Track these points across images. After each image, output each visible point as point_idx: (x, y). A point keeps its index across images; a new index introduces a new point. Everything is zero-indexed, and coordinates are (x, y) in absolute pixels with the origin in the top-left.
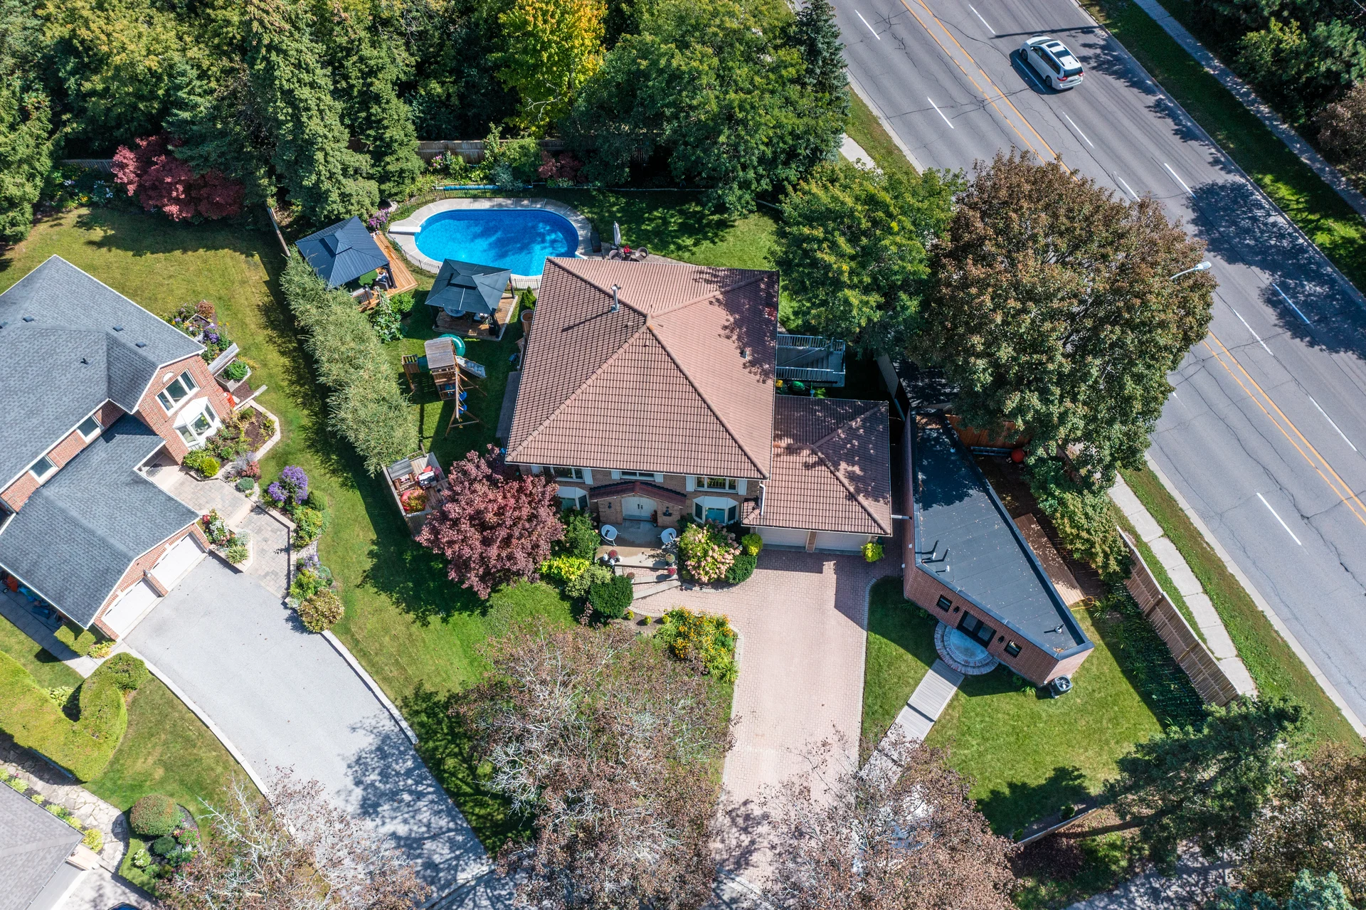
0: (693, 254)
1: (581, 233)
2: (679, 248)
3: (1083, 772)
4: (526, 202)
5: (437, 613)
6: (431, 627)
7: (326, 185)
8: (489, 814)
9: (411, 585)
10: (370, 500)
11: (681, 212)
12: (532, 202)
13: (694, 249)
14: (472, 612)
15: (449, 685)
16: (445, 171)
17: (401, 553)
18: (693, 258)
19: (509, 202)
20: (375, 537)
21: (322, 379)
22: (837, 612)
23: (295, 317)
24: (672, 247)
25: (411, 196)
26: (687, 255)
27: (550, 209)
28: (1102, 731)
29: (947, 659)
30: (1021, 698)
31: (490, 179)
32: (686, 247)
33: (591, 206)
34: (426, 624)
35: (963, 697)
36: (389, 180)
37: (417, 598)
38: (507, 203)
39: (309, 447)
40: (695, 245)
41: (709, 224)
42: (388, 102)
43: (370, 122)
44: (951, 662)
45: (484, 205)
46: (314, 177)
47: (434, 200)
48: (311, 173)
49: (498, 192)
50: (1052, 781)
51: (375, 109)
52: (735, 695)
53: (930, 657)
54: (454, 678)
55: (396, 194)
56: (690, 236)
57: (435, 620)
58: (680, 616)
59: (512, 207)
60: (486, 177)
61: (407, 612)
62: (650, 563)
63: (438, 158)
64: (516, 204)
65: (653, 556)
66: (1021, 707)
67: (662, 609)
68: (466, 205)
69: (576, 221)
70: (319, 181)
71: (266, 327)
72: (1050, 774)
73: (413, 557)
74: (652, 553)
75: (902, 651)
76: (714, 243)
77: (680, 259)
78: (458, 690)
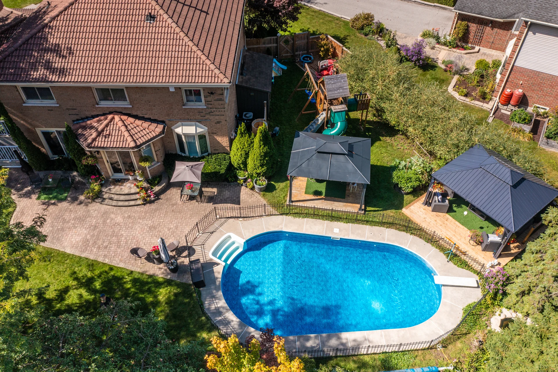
32: (80, 285)
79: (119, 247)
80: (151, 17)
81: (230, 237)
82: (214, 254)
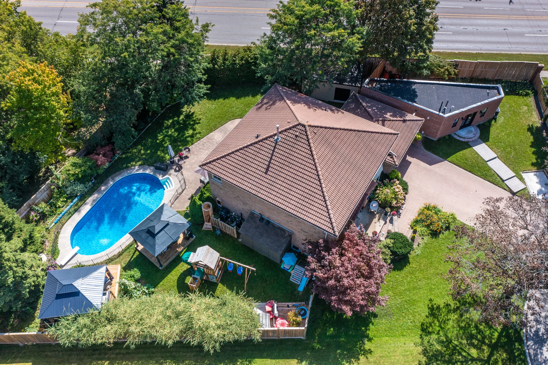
0: (200, 133)
1: (148, 171)
2: (192, 136)
3: (531, 124)
4: (103, 188)
5: (364, 344)
6: (372, 349)
8: (502, 360)
9: (339, 351)
10: (265, 354)
11: (168, 127)
12: (106, 184)
13: (197, 131)
14: (371, 322)
15: (415, 353)
16: (43, 217)
17: (313, 348)
18: (202, 134)
19: (96, 195)
20: (296, 361)
21: (170, 342)
22: (433, 166)
23: (103, 344)
24: (189, 139)
25: (43, 243)
26: (198, 136)
27: (118, 179)
28: (514, 111)
29: (469, 140)
30: (494, 127)
31: (71, 197)
32: (193, 134)
33: (133, 160)
34: (370, 351)
35: (488, 143)
37: (349, 350)
38: (95, 196)
40: (194, 130)
41: (184, 121)
44: (472, 139)
45: (86, 209)
46: (11, 273)
47: (58, 233)
49: (83, 198)
50: (532, 134)
52: (462, 221)
53: (467, 145)
54: (411, 349)
56: (187, 130)
57: (368, 345)
58: (416, 222)
59: (101, 196)
60: (67, 199)
61: (359, 359)
62: (382, 222)
63: (33, 214)
64: (99, 192)
65: (379, 219)
66: (497, 129)
67: (408, 229)
68: (77, 218)
69: (137, 171)
72: (529, 134)
73: (318, 343)
74: (377, 219)
75: (461, 152)
76: (199, 123)
77: (199, 139)
78: (420, 349)
79: (200, 149)
80: (257, 137)
81: (172, 186)
82: (168, 178)
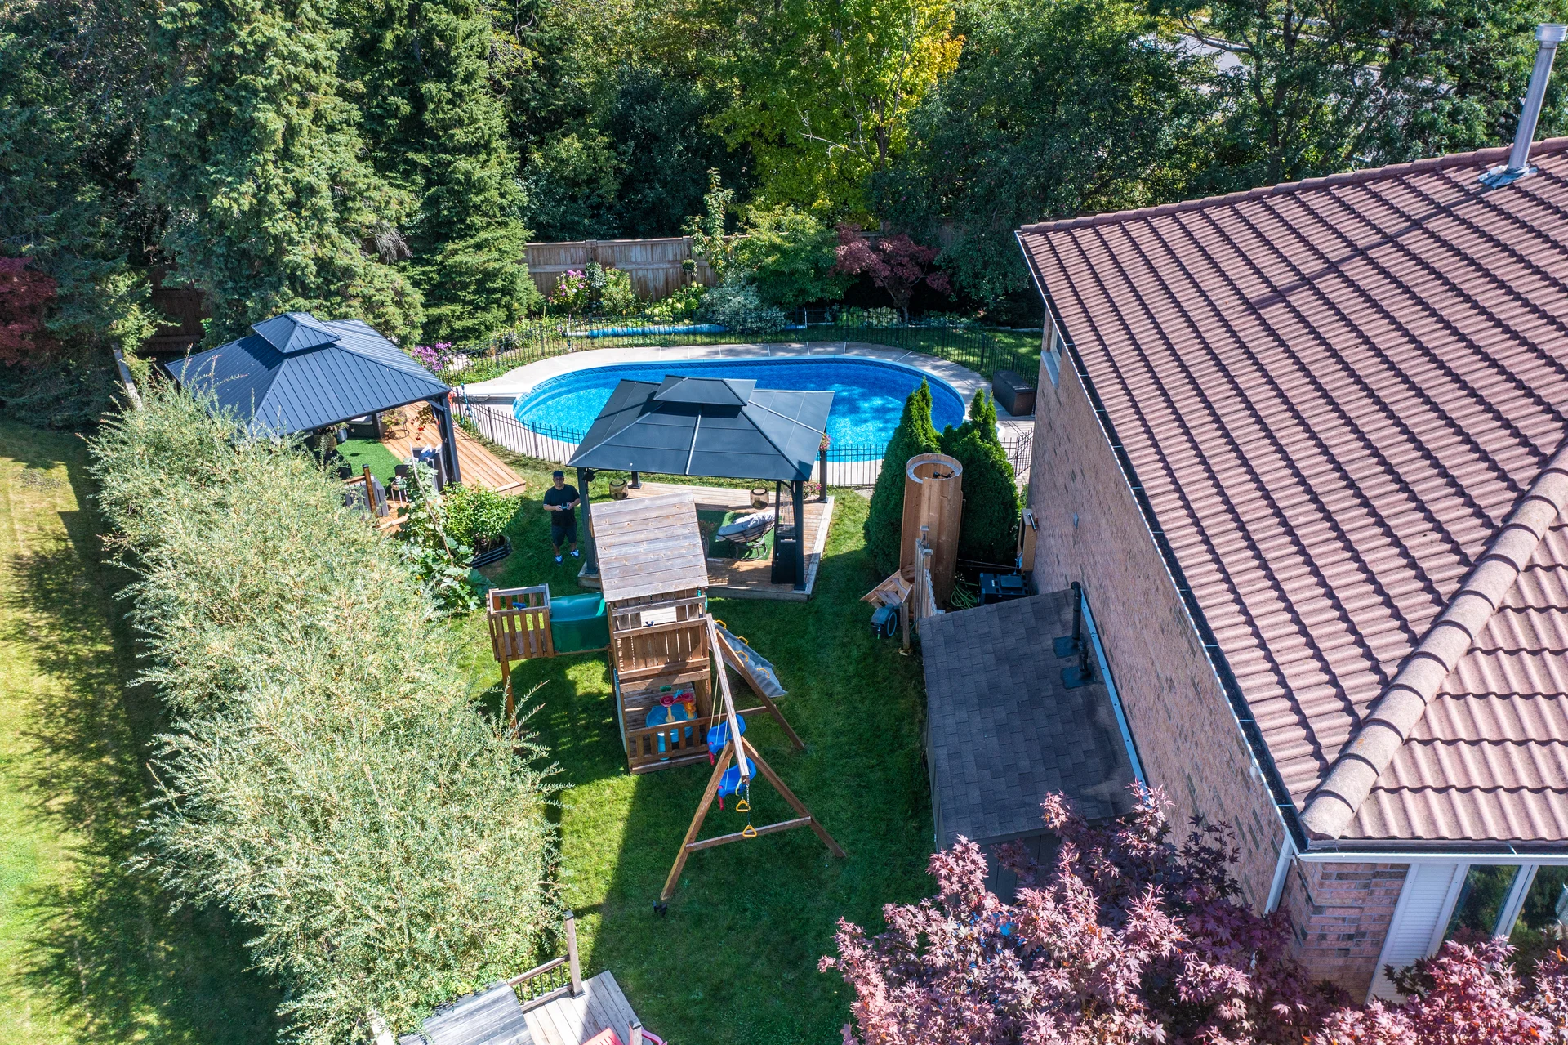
1: (962, 385)
4: (796, 345)
7: (281, 224)
12: (814, 344)
16: (591, 307)
33: (964, 346)
36: (454, 299)
38: (750, 348)
39: (41, 975)
42: (469, 77)
43: (415, 131)
47: (562, 352)
48: (241, 177)
49: (722, 334)
51: (431, 87)
55: (467, 333)
59: (764, 354)
60: (689, 313)
68: (643, 356)
70: (261, 209)
71: (23, 603)
